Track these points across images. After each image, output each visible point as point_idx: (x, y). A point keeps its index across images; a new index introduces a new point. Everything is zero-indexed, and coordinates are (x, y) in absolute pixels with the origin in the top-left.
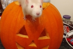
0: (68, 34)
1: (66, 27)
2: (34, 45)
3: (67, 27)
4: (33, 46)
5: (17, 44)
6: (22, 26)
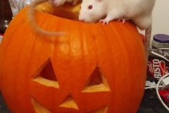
0: (164, 81)
1: (159, 62)
2: (71, 105)
3: (162, 63)
4: (70, 107)
5: (33, 101)
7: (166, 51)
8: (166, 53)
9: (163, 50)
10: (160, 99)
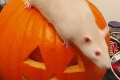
1: (113, 43)
3: (115, 44)
5: (23, 78)
6: (35, 48)
7: (118, 34)
8: (118, 36)
9: (116, 34)
10: (113, 70)
